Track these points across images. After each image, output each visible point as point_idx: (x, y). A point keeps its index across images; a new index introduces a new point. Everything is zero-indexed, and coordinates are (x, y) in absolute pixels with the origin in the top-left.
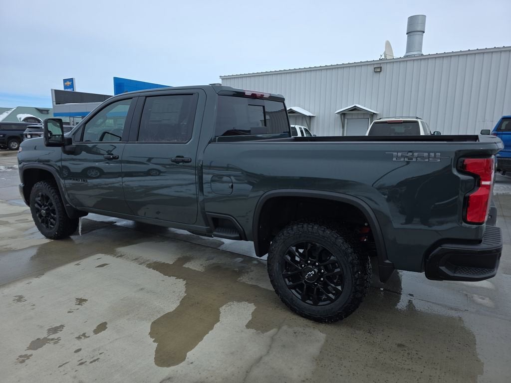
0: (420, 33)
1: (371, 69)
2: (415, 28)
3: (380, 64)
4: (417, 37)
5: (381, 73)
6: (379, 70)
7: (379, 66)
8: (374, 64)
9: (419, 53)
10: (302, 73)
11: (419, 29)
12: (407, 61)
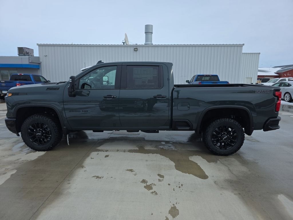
0: (151, 34)
1: (132, 49)
2: (148, 30)
3: (137, 47)
4: (149, 35)
5: (137, 51)
6: (136, 50)
7: (136, 48)
8: (134, 47)
9: (151, 43)
10: (95, 47)
11: (151, 32)
12: (146, 47)
